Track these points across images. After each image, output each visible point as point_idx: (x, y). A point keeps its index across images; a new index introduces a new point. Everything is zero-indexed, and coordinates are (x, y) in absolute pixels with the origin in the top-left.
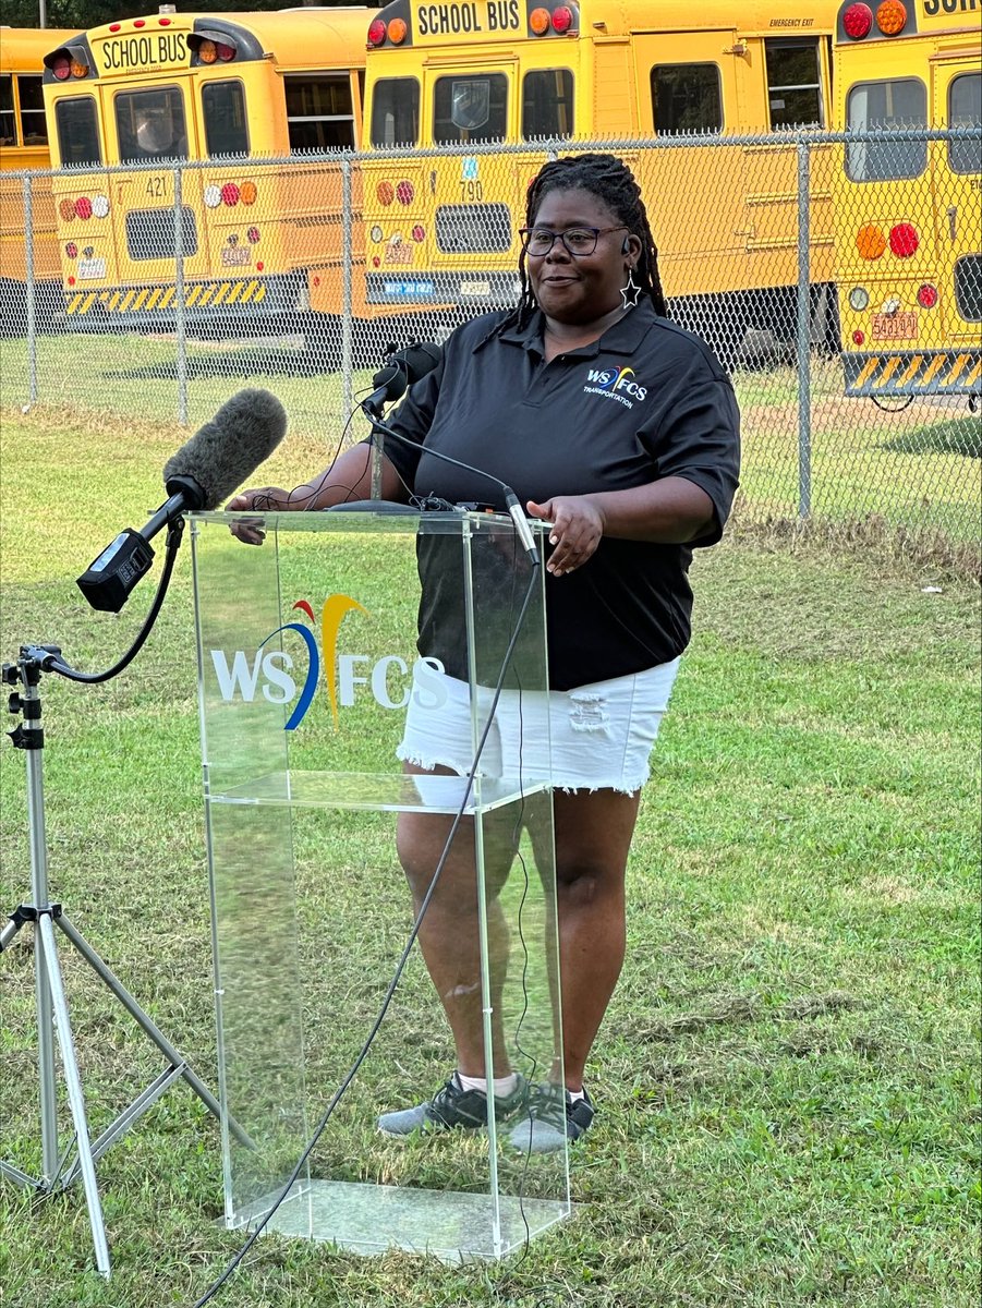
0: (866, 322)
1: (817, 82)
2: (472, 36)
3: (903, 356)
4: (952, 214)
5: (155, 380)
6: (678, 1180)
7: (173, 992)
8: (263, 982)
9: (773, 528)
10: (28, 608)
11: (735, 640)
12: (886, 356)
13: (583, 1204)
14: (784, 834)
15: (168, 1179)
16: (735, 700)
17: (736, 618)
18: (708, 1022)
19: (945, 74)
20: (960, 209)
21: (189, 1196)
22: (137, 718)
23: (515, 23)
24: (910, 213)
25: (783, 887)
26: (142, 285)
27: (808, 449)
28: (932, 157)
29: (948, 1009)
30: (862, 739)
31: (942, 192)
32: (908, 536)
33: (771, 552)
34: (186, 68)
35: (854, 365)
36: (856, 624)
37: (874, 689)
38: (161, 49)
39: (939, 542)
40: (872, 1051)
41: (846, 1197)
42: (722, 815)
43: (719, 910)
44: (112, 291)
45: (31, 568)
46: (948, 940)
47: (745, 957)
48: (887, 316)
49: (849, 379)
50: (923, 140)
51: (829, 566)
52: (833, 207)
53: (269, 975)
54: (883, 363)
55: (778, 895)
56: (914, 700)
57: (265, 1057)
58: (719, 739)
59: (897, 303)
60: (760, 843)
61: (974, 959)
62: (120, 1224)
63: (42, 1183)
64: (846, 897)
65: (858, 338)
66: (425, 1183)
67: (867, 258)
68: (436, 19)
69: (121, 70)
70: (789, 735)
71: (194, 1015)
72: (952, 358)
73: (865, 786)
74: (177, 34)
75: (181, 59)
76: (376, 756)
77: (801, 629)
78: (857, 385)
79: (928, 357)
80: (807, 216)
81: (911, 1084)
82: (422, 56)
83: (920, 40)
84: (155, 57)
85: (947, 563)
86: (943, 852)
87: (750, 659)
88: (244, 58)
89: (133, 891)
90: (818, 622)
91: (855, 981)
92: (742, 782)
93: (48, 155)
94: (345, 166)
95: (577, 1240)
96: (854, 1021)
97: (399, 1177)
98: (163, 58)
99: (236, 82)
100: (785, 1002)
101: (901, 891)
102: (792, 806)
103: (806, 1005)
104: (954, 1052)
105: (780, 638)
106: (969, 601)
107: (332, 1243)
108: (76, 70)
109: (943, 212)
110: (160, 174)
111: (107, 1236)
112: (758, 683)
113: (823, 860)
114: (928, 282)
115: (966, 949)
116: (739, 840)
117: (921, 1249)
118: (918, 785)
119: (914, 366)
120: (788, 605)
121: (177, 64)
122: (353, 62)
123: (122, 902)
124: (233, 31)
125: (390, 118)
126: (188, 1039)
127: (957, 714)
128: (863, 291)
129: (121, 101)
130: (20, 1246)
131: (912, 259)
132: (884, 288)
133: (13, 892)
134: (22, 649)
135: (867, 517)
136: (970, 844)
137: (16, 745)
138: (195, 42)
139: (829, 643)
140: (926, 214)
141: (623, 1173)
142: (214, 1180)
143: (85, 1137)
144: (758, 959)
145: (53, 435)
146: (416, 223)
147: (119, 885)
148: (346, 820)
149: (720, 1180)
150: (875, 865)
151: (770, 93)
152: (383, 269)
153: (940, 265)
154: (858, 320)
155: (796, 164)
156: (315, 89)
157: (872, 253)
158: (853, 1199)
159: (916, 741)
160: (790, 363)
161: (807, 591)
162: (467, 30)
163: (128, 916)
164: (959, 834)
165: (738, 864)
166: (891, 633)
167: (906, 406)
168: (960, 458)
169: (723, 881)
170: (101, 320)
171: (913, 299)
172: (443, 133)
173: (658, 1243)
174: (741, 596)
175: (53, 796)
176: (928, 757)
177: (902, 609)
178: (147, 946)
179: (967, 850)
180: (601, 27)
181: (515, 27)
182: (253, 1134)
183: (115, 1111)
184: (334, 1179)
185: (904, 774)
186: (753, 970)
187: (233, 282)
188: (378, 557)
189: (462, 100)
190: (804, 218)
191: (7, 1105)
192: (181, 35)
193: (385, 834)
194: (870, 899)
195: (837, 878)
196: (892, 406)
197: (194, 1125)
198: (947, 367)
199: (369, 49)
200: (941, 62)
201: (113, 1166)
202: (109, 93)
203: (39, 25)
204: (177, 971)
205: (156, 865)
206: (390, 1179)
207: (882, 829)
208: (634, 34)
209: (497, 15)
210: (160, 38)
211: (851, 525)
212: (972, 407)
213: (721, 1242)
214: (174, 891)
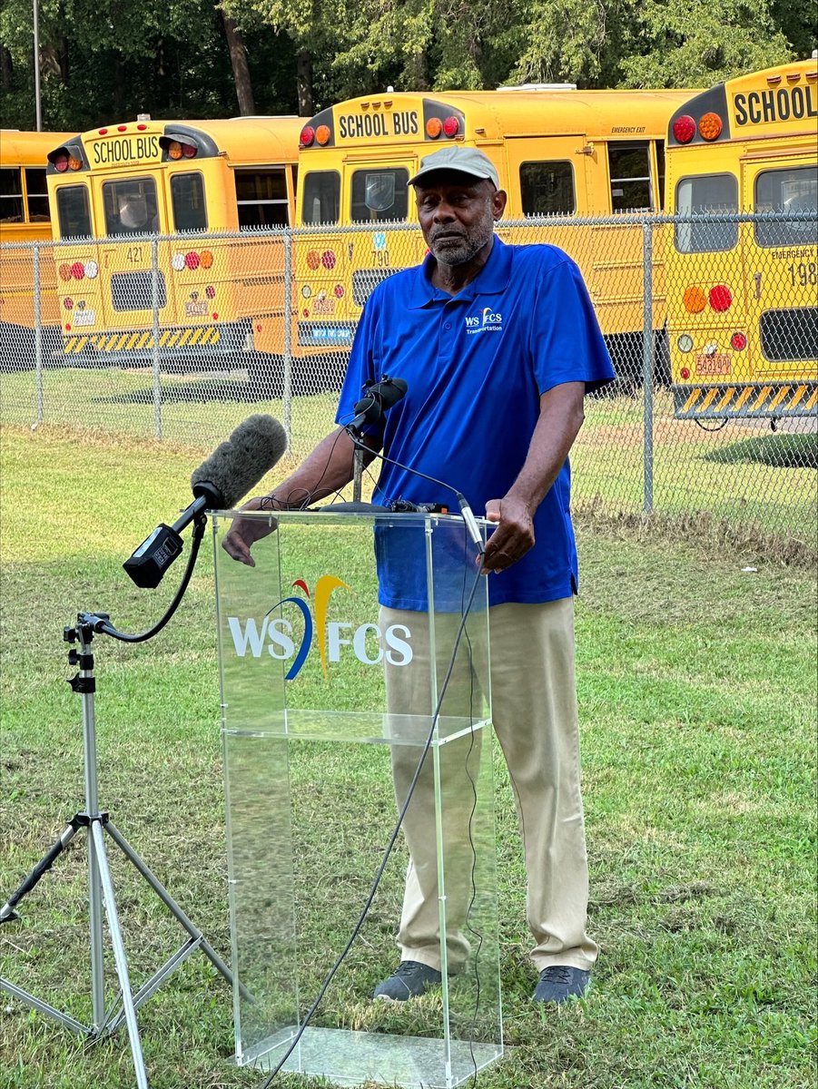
0: (691, 361)
1: (648, 176)
2: (381, 139)
3: (719, 388)
4: (758, 278)
5: (133, 404)
6: (587, 1028)
7: (182, 881)
8: (252, 873)
9: (623, 521)
10: (46, 581)
11: (598, 608)
12: (707, 388)
13: (513, 1046)
14: (648, 760)
15: (190, 1027)
16: (602, 655)
17: (599, 591)
18: (600, 905)
19: (752, 171)
20: (764, 275)
21: (206, 1040)
22: (137, 668)
23: (414, 129)
24: (725, 278)
25: (650, 800)
26: (123, 330)
27: (651, 460)
28: (742, 235)
29: (786, 896)
30: (703, 686)
31: (750, 262)
32: (730, 527)
33: (622, 540)
34: (158, 163)
35: (682, 395)
36: (693, 596)
37: (709, 646)
38: (139, 148)
39: (754, 533)
40: (730, 928)
41: (718, 1042)
42: (599, 744)
43: (602, 818)
44: (100, 336)
45: (46, 550)
46: (782, 842)
47: (626, 855)
48: (708, 356)
49: (678, 404)
50: (736, 221)
51: (668, 550)
52: (665, 273)
53: (256, 868)
54: (704, 394)
55: (646, 807)
56: (741, 655)
57: (257, 932)
58: (592, 685)
59: (715, 347)
60: (631, 766)
61: (803, 857)
62: (155, 1062)
63: (92, 1030)
64: (700, 808)
65: (685, 374)
66: (389, 1030)
67: (692, 312)
68: (353, 126)
69: (108, 164)
70: (646, 682)
71: (200, 899)
72: (758, 389)
73: (708, 722)
74: (151, 136)
75: (155, 156)
76: (325, 698)
77: (650, 600)
78: (684, 410)
79: (739, 389)
80: (650, 280)
81: (762, 954)
82: (342, 154)
83: (732, 144)
84: (134, 154)
85: (760, 549)
86: (773, 774)
87: (611, 623)
88: (204, 155)
89: (145, 803)
90: (663, 594)
91: (712, 873)
92: (611, 718)
93: (51, 229)
94: (286, 239)
95: (511, 1075)
96: (715, 905)
97: (369, 1025)
98: (141, 155)
99: (197, 174)
100: (659, 890)
101: (743, 803)
102: (652, 737)
103: (676, 892)
104: (793, 929)
105: (634, 607)
106: (779, 578)
107: (321, 1078)
108: (73, 164)
109: (751, 276)
110: (138, 245)
111: (146, 1071)
112: (618, 641)
113: (680, 779)
114: (739, 330)
115: (796, 849)
116: (613, 764)
117: (779, 1083)
118: (749, 721)
119: (728, 396)
120: (638, 582)
121: (152, 159)
122: (287, 159)
123: (137, 811)
124: (195, 135)
125: (317, 202)
126: (197, 918)
127: (776, 666)
128: (689, 337)
129: (106, 188)
130: (79, 1079)
131: (726, 313)
132: (705, 335)
133: (52, 803)
134: (79, 615)
135: (698, 513)
136: (793, 767)
137: (74, 690)
138: (166, 143)
139: (672, 610)
140: (738, 278)
141: (543, 1023)
142: (225, 1028)
143: (129, 994)
144: (635, 856)
145: (56, 447)
146: (339, 283)
147: (134, 798)
148: (306, 748)
149: (619, 1028)
150: (721, 783)
151: (612, 183)
152: (311, 319)
153: (748, 317)
154: (685, 360)
155: (641, 240)
156: (257, 179)
157: (695, 308)
158: (722, 1044)
159: (745, 687)
160: (626, 393)
161: (652, 570)
162: (378, 134)
163: (143, 822)
164: (784, 760)
165: (614, 783)
166: (720, 603)
167: (722, 426)
168: (764, 467)
169: (603, 795)
170: (91, 357)
171: (728, 344)
172: (359, 214)
173: (575, 1077)
174: (601, 573)
175: (76, 729)
176: (756, 699)
177: (728, 585)
178: (159, 846)
179: (791, 772)
180: (481, 132)
181: (414, 132)
182: (253, 992)
183: (144, 974)
184: (318, 1026)
185: (738, 713)
186: (633, 865)
187: (195, 329)
188: (315, 543)
189: (373, 189)
190: (648, 281)
191: (60, 969)
192: (154, 137)
193: (337, 759)
194: (719, 810)
195: (692, 794)
196: (711, 427)
197: (207, 985)
198: (754, 397)
199: (301, 149)
200: (749, 161)
201: (147, 1017)
202: (98, 182)
203: (36, 128)
204: (185, 864)
205: (161, 782)
206: (361, 1027)
207: (724, 755)
208: (507, 138)
209: (401, 123)
210: (138, 140)
211: (684, 519)
212: (773, 427)
213: (623, 1077)
214: (176, 803)
